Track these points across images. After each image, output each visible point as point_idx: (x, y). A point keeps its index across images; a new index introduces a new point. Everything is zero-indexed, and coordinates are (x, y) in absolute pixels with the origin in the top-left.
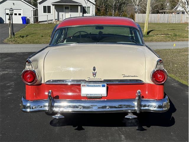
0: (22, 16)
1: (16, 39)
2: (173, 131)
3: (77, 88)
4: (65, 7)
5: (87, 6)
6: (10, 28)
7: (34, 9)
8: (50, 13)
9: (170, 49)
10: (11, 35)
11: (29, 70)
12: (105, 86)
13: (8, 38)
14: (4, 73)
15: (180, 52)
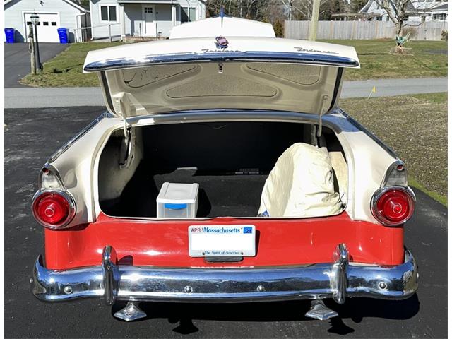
0: (59, 26)
1: (46, 76)
2: (415, 328)
3: (179, 235)
4: (146, 9)
5: (189, 7)
6: (32, 54)
7: (82, 12)
8: (115, 20)
9: (363, 98)
10: (35, 69)
11: (52, 192)
12: (250, 232)
13: (29, 75)
14: (13, 159)
15: (387, 106)
